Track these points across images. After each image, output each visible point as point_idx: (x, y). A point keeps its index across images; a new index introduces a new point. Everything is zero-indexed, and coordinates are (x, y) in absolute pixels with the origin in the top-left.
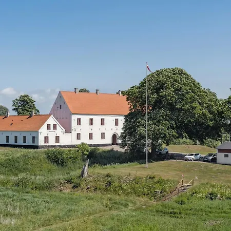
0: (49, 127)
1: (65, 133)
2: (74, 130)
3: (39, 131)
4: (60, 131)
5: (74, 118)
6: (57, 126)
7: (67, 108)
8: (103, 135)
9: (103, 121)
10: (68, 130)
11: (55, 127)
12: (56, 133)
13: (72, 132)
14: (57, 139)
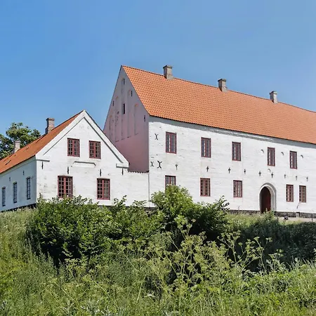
0: (73, 147)
1: (130, 170)
2: (156, 165)
3: (38, 156)
4: (111, 162)
5: (157, 130)
6: (103, 147)
7: (139, 105)
8: (238, 186)
9: (236, 147)
10: (139, 164)
11: (95, 150)
12: (97, 169)
13: (151, 169)
14: (103, 186)
